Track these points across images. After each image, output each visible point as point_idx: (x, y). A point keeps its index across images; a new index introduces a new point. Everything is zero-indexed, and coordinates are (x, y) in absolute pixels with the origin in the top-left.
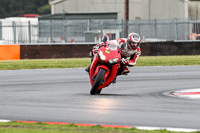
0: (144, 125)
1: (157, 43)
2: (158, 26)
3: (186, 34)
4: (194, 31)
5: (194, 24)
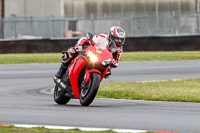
0: (21, 123)
1: (33, 41)
2: (34, 24)
3: (62, 31)
4: (70, 29)
5: (70, 22)
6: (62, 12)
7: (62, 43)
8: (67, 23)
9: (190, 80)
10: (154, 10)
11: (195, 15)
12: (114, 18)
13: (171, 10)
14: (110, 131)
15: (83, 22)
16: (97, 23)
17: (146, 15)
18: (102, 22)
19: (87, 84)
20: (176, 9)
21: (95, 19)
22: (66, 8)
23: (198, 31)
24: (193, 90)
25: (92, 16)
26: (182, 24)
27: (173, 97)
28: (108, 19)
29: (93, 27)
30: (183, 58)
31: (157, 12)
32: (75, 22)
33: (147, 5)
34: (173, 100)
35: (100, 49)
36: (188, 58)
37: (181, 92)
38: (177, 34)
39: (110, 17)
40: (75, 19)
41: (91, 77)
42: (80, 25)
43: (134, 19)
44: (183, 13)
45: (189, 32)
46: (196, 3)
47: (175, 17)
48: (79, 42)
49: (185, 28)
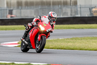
3: (5, 15)
4: (9, 14)
5: (10, 10)
6: (6, 6)
7: (6, 21)
8: (8, 11)
9: (68, 39)
10: (50, 5)
11: (70, 7)
12: (30, 9)
13: (58, 5)
14: (29, 64)
15: (16, 10)
16: (23, 11)
17: (46, 7)
18: (25, 10)
19: (39, 42)
20: (61, 4)
21: (22, 9)
22: (7, 3)
23: (71, 15)
24: (69, 44)
25: (20, 7)
26: (64, 12)
27: (60, 47)
28: (27, 9)
29: (21, 13)
30: (64, 28)
31: (52, 6)
32: (12, 10)
33: (47, 2)
34: (60, 49)
35: (45, 24)
36: (67, 28)
37: (64, 45)
38: (61, 16)
39: (29, 8)
40: (12, 9)
41: (41, 38)
42: (14, 12)
43: (40, 9)
44: (64, 6)
45: (67, 15)
46: (71, 1)
47: (60, 8)
48: (34, 20)
49: (65, 13)
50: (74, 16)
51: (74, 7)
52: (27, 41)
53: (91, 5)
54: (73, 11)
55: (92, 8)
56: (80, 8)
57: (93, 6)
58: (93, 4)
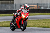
11: (10, 5)
23: (11, 9)
26: (7, 7)
38: (6, 10)
47: (5, 6)
50: (13, 10)
51: (12, 5)
52: (15, 24)
53: (21, 4)
54: (12, 7)
55: (22, 5)
56: (16, 5)
57: (22, 4)
58: (22, 3)
